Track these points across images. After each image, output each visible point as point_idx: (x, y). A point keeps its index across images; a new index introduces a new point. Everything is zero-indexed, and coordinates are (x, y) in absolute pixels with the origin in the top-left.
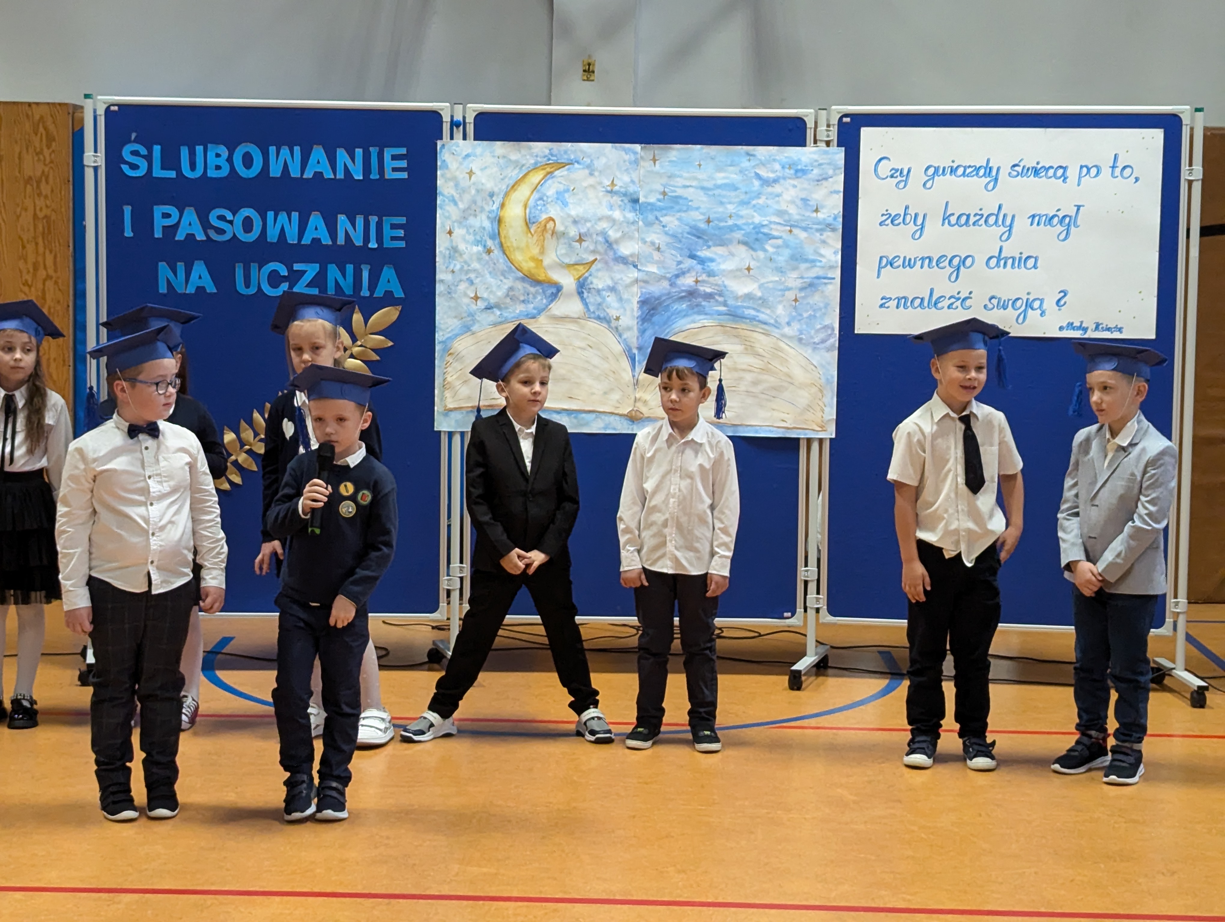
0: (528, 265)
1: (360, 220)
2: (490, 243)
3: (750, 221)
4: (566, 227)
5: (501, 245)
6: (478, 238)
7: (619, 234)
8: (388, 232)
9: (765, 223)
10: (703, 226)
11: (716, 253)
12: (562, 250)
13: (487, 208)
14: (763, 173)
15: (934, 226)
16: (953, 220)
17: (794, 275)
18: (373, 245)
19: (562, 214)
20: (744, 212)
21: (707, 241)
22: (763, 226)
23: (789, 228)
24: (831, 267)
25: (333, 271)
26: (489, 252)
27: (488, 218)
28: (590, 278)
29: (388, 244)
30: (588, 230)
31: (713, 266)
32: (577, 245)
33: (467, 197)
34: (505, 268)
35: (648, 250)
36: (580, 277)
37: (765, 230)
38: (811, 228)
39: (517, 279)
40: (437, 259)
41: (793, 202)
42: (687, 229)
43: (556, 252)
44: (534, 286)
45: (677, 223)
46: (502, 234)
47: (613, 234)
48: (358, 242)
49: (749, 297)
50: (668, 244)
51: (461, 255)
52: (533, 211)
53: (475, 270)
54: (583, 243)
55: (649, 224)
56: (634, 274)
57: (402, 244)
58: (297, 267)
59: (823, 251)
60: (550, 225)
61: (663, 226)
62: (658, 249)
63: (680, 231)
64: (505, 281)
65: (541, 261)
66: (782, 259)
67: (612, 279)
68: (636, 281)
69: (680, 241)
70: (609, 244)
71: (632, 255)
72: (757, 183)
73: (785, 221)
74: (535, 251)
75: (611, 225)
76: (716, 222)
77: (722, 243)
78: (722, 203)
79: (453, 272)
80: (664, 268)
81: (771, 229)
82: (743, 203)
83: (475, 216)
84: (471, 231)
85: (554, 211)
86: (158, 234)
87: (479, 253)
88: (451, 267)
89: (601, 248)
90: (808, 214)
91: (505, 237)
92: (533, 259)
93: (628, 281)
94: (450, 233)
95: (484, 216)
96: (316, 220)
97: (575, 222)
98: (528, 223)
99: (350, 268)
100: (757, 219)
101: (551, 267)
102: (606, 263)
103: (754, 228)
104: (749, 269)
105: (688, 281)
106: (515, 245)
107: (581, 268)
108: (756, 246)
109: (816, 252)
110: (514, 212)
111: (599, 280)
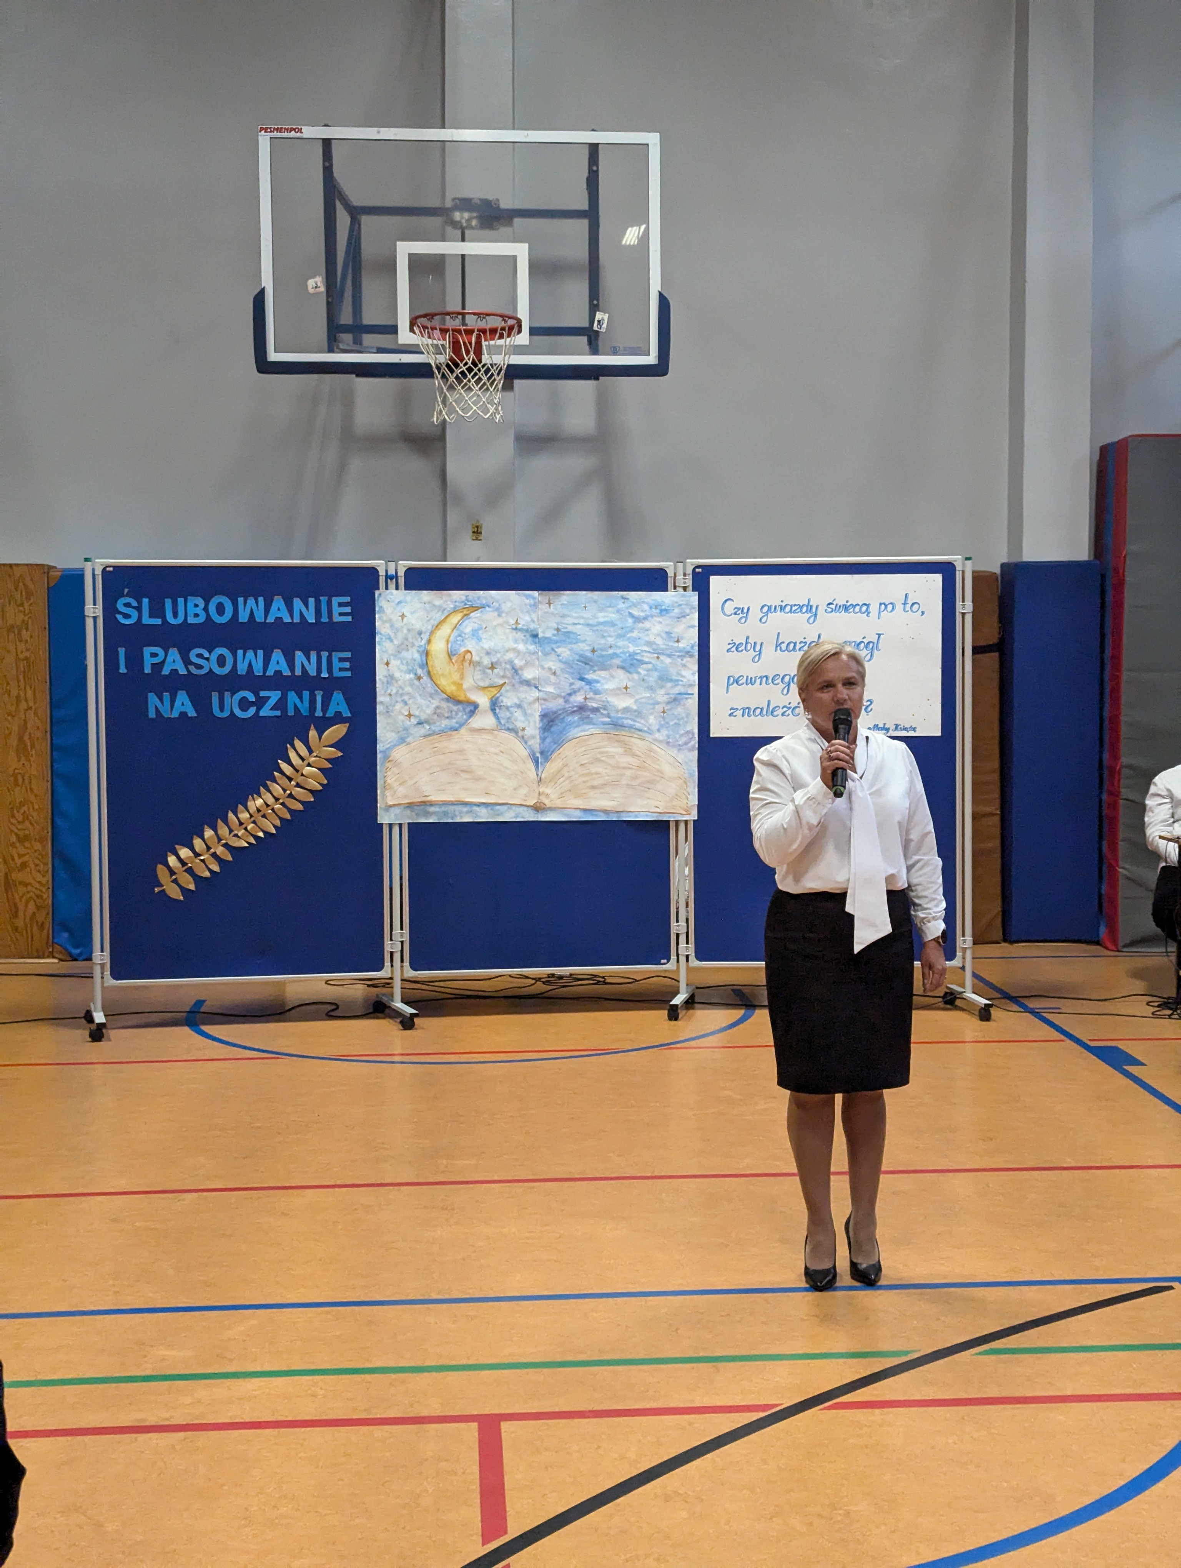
0: (451, 689)
1: (313, 655)
2: (419, 671)
3: (626, 650)
4: (481, 658)
5: (429, 673)
6: (410, 668)
7: (522, 663)
8: (336, 665)
9: (638, 651)
10: (589, 654)
11: (599, 676)
12: (478, 675)
13: (417, 644)
14: (635, 612)
15: (769, 652)
16: (784, 646)
17: (662, 692)
18: (325, 675)
19: (477, 647)
20: (621, 644)
21: (592, 666)
22: (637, 654)
23: (656, 655)
24: (691, 685)
25: (292, 697)
26: (419, 678)
27: (418, 651)
28: (501, 698)
29: (337, 673)
30: (499, 659)
31: (598, 686)
32: (489, 671)
33: (400, 636)
34: (433, 691)
35: (546, 674)
36: (493, 697)
37: (638, 657)
38: (674, 655)
39: (443, 699)
40: (377, 685)
41: (659, 635)
42: (577, 657)
43: (473, 676)
44: (457, 705)
45: (568, 652)
46: (430, 664)
47: (518, 663)
48: (313, 672)
49: (627, 710)
50: (562, 670)
51: (397, 681)
52: (454, 645)
53: (408, 694)
54: (495, 670)
55: (546, 654)
56: (536, 694)
57: (349, 674)
58: (263, 694)
59: (684, 673)
60: (468, 656)
61: (558, 656)
62: (555, 673)
63: (571, 659)
64: (432, 701)
65: (462, 685)
66: (652, 679)
67: (518, 698)
68: (538, 699)
69: (572, 668)
70: (515, 670)
71: (534, 679)
72: (630, 620)
73: (654, 650)
74: (456, 677)
75: (516, 655)
76: (599, 651)
77: (604, 668)
78: (603, 637)
79: (390, 695)
80: (559, 688)
81: (643, 656)
82: (620, 636)
83: (408, 650)
84: (404, 662)
85: (470, 645)
86: (147, 670)
87: (411, 680)
88: (389, 691)
89: (508, 674)
90: (671, 644)
91: (432, 666)
92: (454, 683)
93: (531, 699)
94: (387, 664)
95: (414, 650)
96: (277, 656)
97: (488, 653)
98: (450, 655)
99: (306, 694)
100: (632, 649)
101: (470, 689)
102: (513, 685)
103: (630, 656)
104: (626, 688)
105: (579, 698)
106: (440, 672)
107: (493, 689)
108: (631, 670)
109: (679, 674)
110: (438, 647)
111: (509, 699)
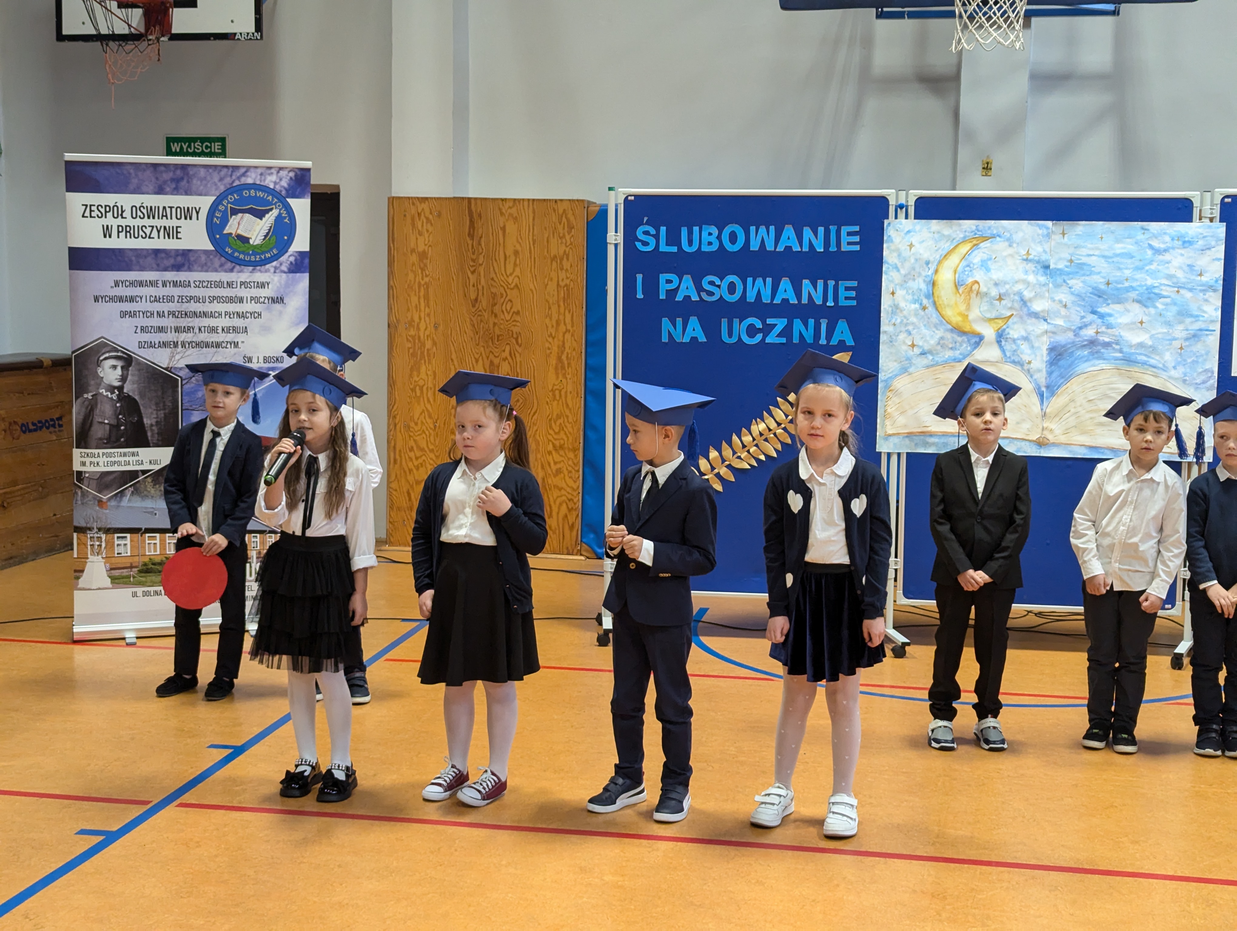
0: (956, 319)
1: (820, 283)
2: (925, 302)
3: (1143, 283)
4: (989, 289)
5: (935, 303)
6: (916, 297)
7: (1032, 294)
8: (842, 293)
9: (1156, 285)
10: (1103, 287)
11: (1113, 310)
12: (985, 307)
13: (924, 274)
14: (1156, 244)
17: (1181, 327)
18: (830, 303)
19: (985, 278)
20: (1139, 276)
21: (1106, 300)
22: (1155, 287)
23: (1176, 289)
24: (1212, 321)
25: (798, 324)
26: (924, 308)
27: (924, 281)
28: (1007, 330)
29: (842, 302)
30: (1007, 291)
31: (1111, 320)
32: (997, 302)
33: (907, 265)
34: (938, 322)
35: (1056, 307)
36: (999, 329)
37: (1156, 291)
38: (1195, 289)
39: (947, 330)
40: (882, 315)
41: (1180, 268)
42: (1090, 290)
43: (980, 307)
44: (961, 336)
45: (1081, 285)
46: (936, 295)
47: (1027, 294)
48: (819, 301)
49: (1141, 345)
50: (1073, 302)
51: (901, 311)
52: (961, 276)
53: (913, 324)
54: (1002, 301)
55: (1057, 286)
56: (1044, 326)
57: (854, 303)
58: (769, 321)
59: (1206, 308)
60: (976, 287)
61: (1070, 288)
62: (1065, 306)
63: (1084, 291)
64: (936, 332)
65: (967, 316)
66: (1170, 314)
67: (1026, 330)
68: (1046, 332)
69: (1084, 300)
70: (1024, 302)
71: (1043, 311)
72: (1150, 252)
73: (1173, 283)
74: (963, 308)
75: (1025, 286)
76: (1115, 285)
77: (1119, 302)
78: (1119, 269)
79: (894, 325)
80: (1069, 321)
81: (1162, 290)
82: (1138, 269)
83: (914, 280)
84: (910, 292)
85: (979, 275)
86: (662, 296)
87: (916, 310)
88: (893, 321)
89: (1016, 305)
90: (1193, 277)
91: (938, 297)
92: (960, 314)
93: (1039, 332)
94: (893, 293)
95: (921, 280)
96: (785, 284)
97: (996, 284)
98: (957, 285)
99: (811, 322)
100: (1150, 282)
101: (975, 321)
102: (1021, 317)
103: (1147, 289)
104: (1141, 323)
105: (1089, 332)
106: (946, 302)
107: (1000, 321)
108: (1148, 304)
109: (1199, 309)
110: (946, 277)
111: (1015, 331)
